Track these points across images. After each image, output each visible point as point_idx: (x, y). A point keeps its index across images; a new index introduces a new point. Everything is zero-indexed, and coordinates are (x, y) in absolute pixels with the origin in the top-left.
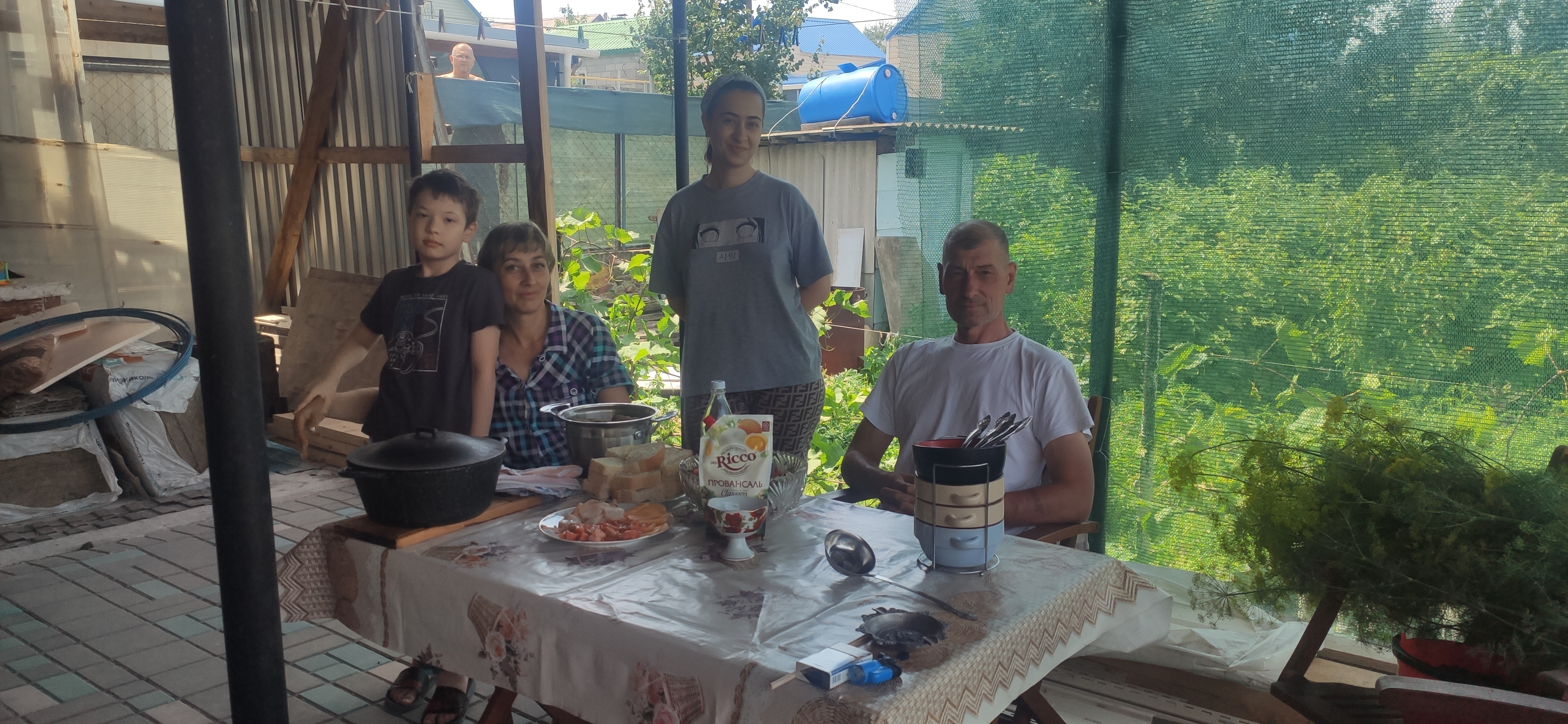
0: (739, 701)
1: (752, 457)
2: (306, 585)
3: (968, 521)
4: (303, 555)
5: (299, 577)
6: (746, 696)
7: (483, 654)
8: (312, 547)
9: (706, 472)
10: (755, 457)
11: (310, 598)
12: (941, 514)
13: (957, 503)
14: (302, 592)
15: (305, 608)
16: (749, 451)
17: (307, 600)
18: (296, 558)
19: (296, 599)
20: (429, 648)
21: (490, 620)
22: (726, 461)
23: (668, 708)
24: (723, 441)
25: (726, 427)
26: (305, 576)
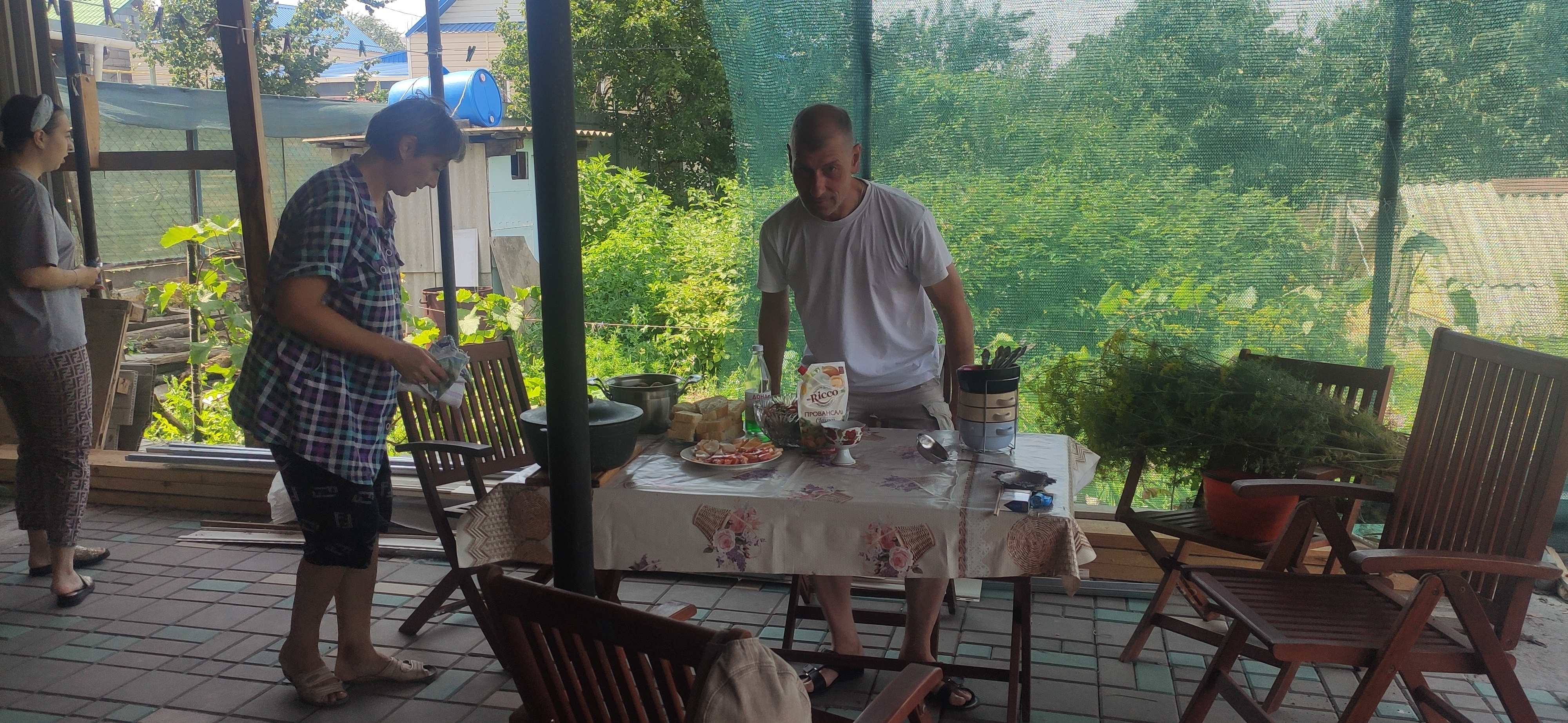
0: (963, 532)
1: (835, 393)
2: (489, 534)
3: (1008, 416)
4: (487, 508)
5: (484, 527)
6: (968, 527)
7: (710, 550)
8: (495, 501)
9: (803, 407)
10: (837, 393)
11: (492, 544)
12: (990, 414)
13: (1002, 404)
14: (486, 540)
15: (488, 553)
16: (833, 389)
17: (490, 546)
18: (481, 511)
19: (481, 546)
20: (644, 558)
21: (718, 522)
22: (817, 398)
23: (902, 548)
24: (815, 383)
25: (815, 372)
26: (489, 526)
